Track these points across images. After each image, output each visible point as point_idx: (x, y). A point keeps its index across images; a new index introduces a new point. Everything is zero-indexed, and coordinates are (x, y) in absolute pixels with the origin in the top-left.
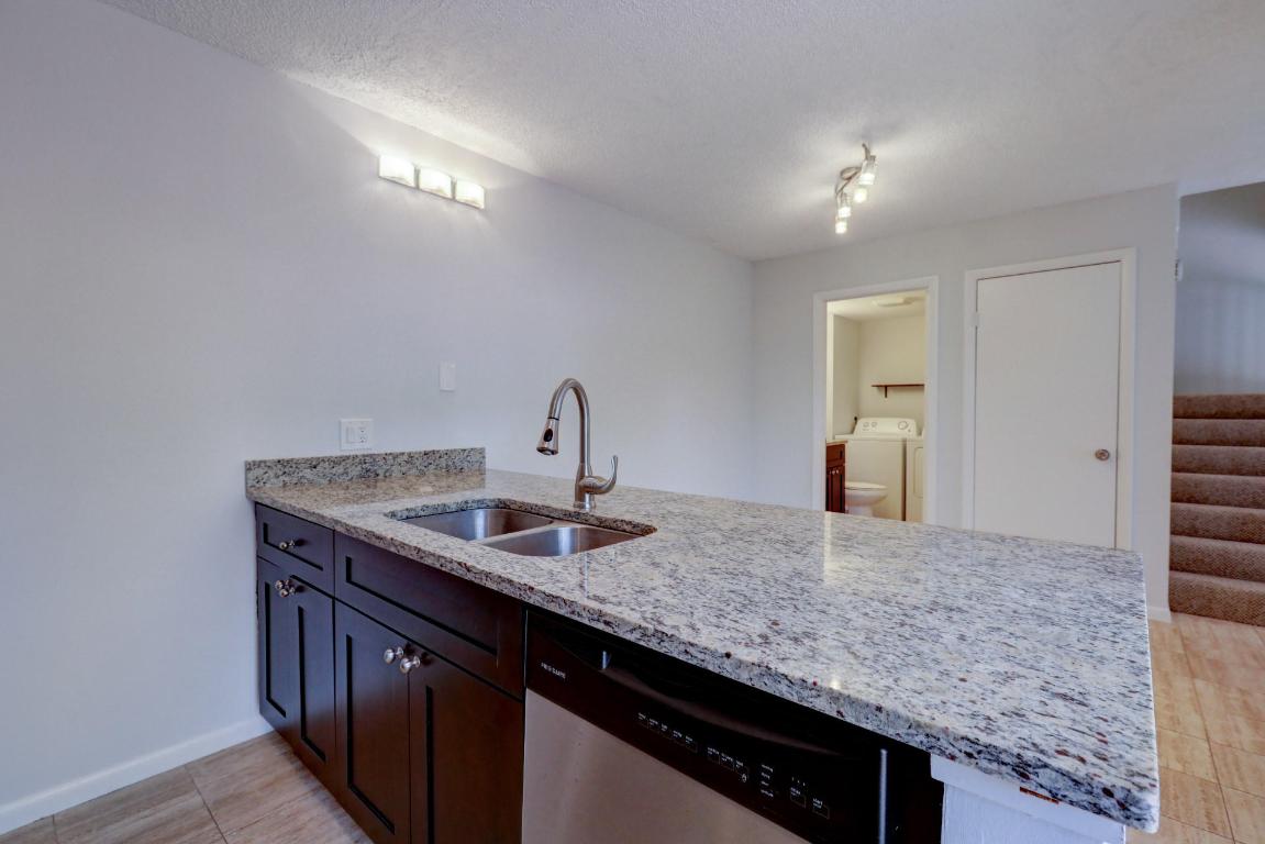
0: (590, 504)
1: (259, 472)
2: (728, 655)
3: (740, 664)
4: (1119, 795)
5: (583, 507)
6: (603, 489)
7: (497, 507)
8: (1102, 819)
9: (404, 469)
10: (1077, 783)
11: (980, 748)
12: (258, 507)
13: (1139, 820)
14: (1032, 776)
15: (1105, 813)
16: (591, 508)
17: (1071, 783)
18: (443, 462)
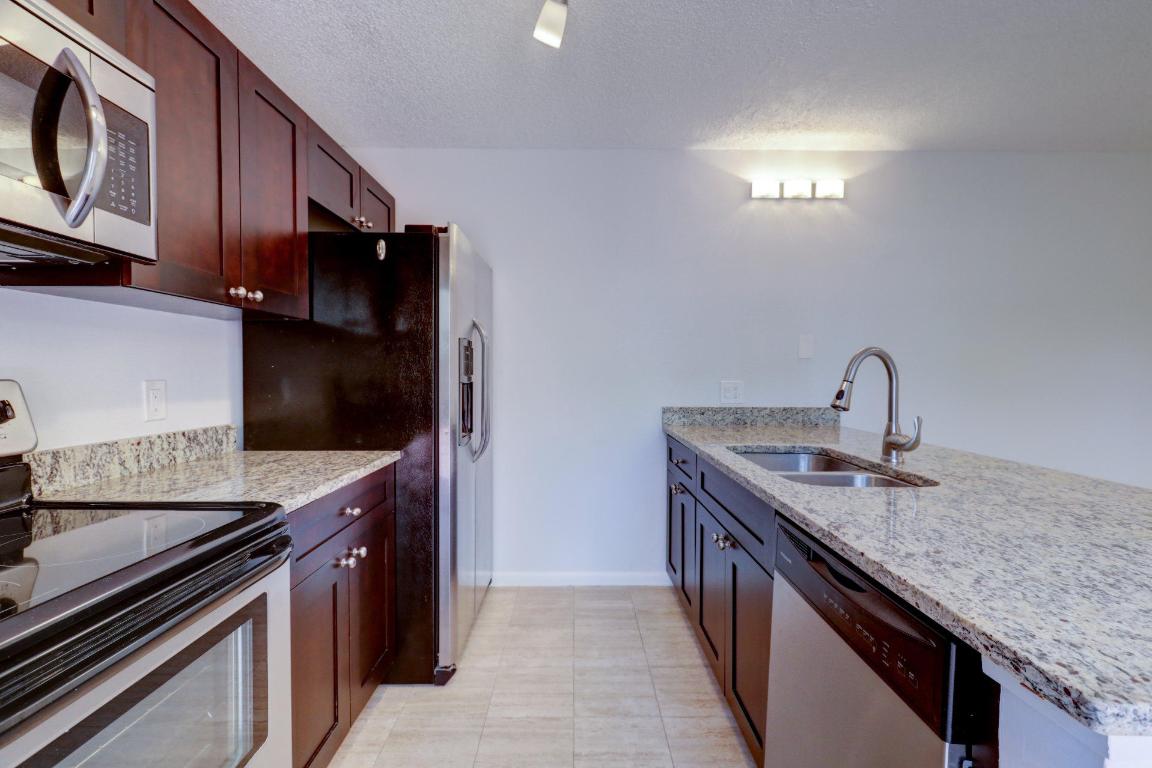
0: (897, 459)
1: (669, 415)
2: (862, 554)
3: (868, 561)
4: (1074, 695)
5: (889, 461)
6: (908, 446)
7: (820, 454)
8: (1062, 712)
9: (767, 420)
10: (1049, 680)
11: (992, 643)
12: (669, 437)
13: (1086, 718)
14: (1022, 671)
15: (1065, 709)
16: (898, 463)
17: (1044, 680)
18: (800, 417)
